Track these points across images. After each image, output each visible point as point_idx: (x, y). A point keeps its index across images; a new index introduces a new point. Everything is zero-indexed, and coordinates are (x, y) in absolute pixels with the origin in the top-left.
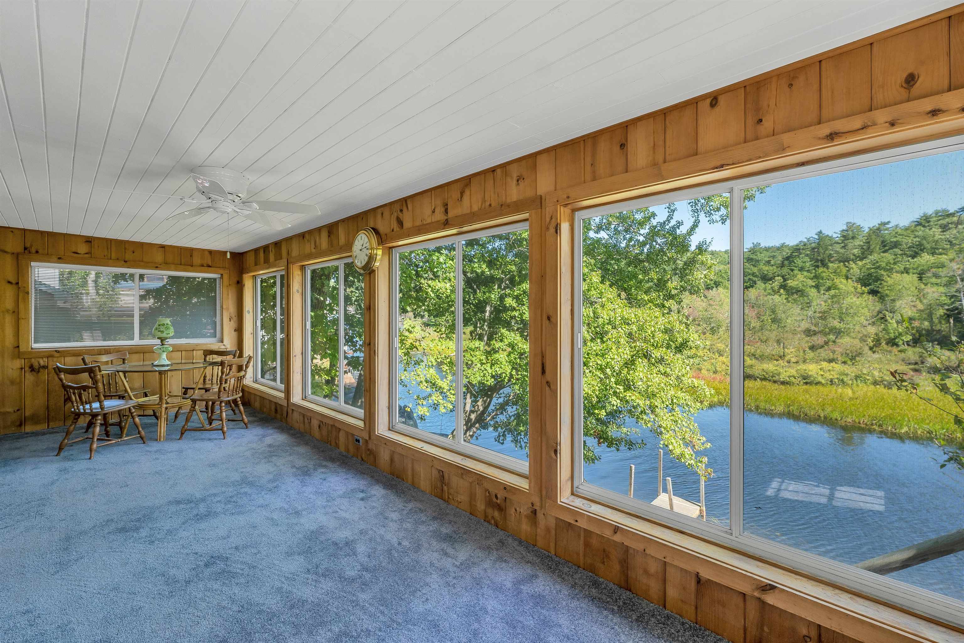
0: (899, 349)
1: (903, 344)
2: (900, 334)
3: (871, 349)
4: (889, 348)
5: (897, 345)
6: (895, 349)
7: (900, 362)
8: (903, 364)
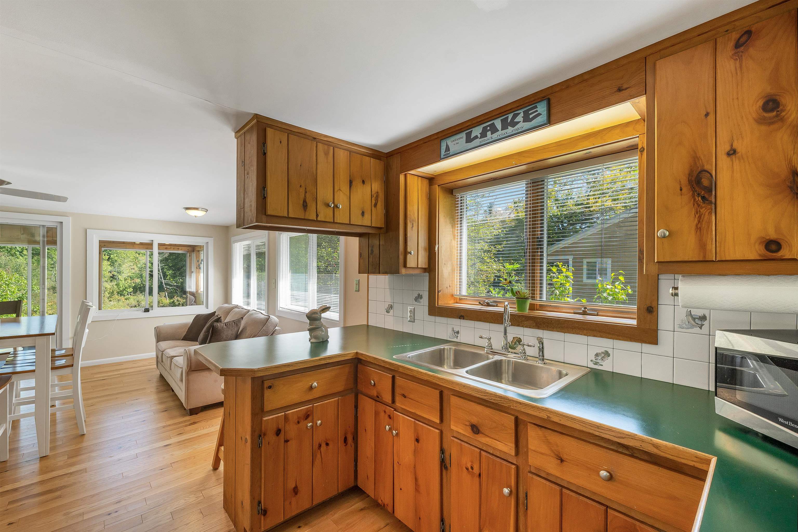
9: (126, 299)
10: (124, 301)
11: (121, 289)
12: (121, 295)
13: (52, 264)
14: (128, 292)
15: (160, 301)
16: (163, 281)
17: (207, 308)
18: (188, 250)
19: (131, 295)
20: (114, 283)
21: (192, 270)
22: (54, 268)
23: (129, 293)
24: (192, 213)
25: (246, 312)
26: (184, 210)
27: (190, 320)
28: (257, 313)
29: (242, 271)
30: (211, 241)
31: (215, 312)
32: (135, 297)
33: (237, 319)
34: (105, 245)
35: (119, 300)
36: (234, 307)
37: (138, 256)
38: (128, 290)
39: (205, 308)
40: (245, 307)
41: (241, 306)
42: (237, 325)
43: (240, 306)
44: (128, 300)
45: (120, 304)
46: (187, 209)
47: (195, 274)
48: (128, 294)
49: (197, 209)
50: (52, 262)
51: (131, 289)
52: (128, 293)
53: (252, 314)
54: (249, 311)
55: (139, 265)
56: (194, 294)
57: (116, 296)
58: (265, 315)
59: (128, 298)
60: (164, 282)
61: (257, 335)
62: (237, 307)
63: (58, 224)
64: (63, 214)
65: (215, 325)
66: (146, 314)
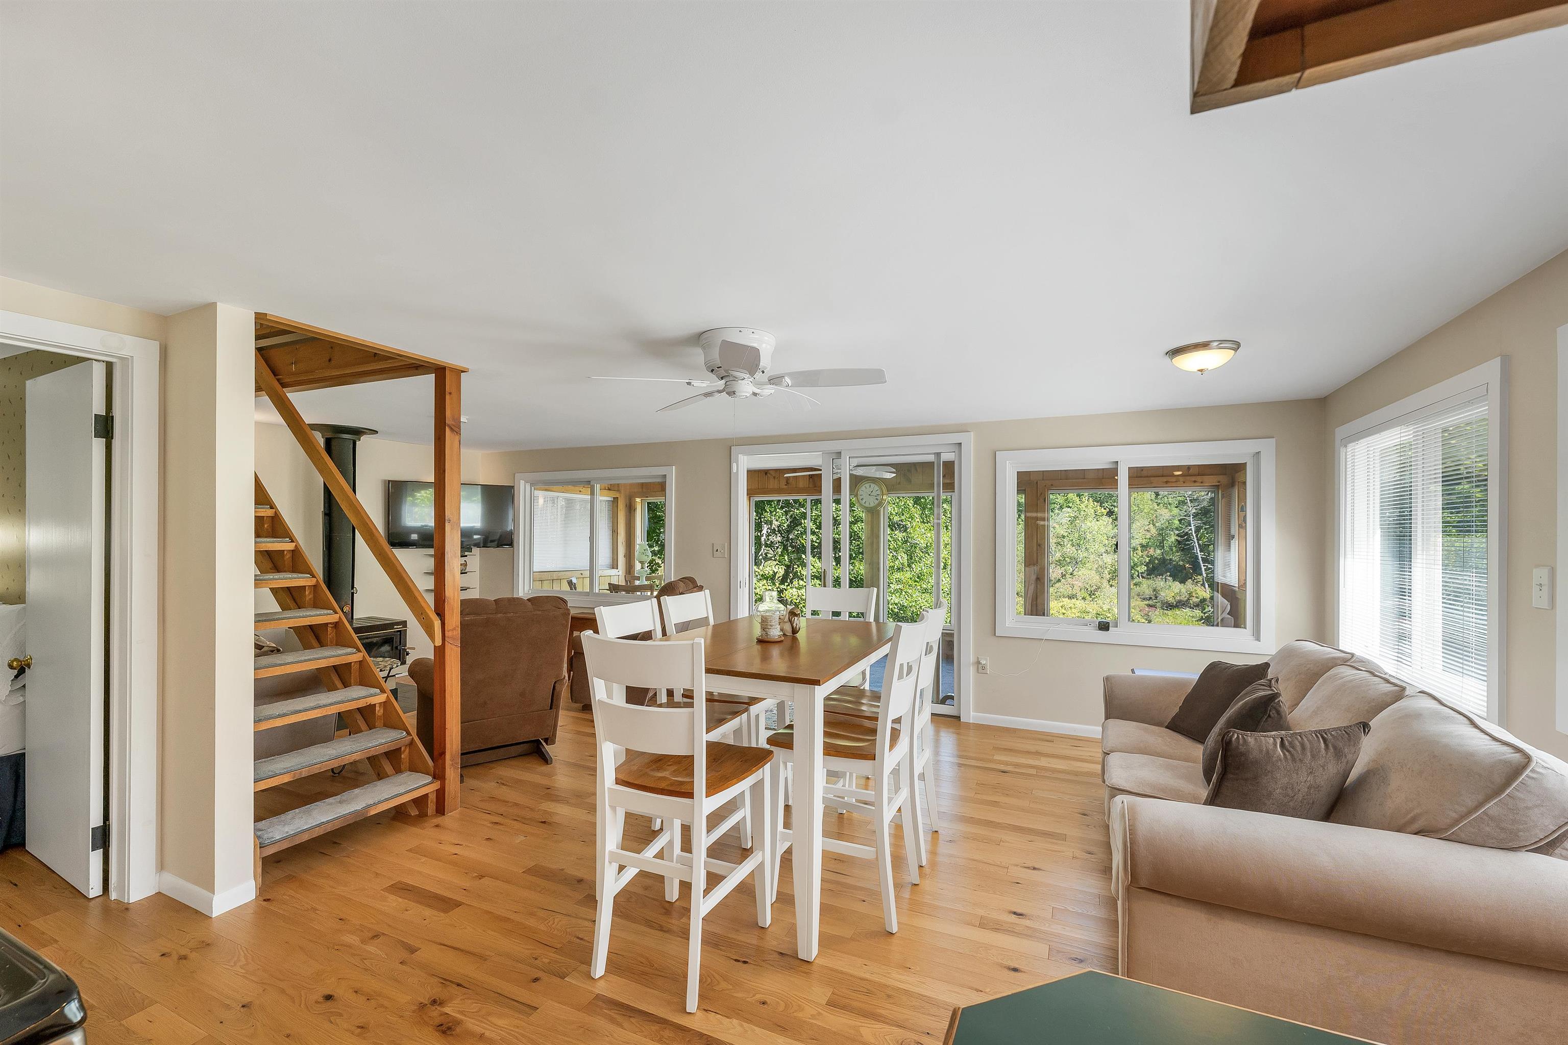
9: (1135, 584)
14: (1138, 572)
15: (1194, 593)
16: (1199, 553)
17: (1258, 639)
18: (1219, 482)
19: (1143, 577)
21: (1232, 532)
23: (1140, 574)
24: (1191, 362)
25: (1386, 694)
26: (1167, 359)
27: (1192, 674)
28: (1446, 719)
29: (1378, 532)
30: (1267, 448)
31: (1266, 666)
32: (1150, 582)
33: (1339, 729)
34: (1052, 485)
36: (1338, 658)
37: (1156, 507)
38: (1138, 569)
39: (1252, 638)
40: (1389, 667)
41: (1369, 662)
42: (1339, 754)
43: (1362, 661)
44: (1138, 586)
46: (1177, 352)
47: (1237, 542)
48: (1138, 576)
49: (1205, 345)
51: (1143, 566)
52: (1138, 574)
53: (1417, 715)
54: (1399, 693)
55: (1157, 525)
56: (1235, 591)
58: (1495, 739)
60: (1200, 556)
61: (1446, 830)
62: (1348, 660)
63: (956, 449)
64: (962, 429)
65: (1233, 739)
66: (1102, 636)
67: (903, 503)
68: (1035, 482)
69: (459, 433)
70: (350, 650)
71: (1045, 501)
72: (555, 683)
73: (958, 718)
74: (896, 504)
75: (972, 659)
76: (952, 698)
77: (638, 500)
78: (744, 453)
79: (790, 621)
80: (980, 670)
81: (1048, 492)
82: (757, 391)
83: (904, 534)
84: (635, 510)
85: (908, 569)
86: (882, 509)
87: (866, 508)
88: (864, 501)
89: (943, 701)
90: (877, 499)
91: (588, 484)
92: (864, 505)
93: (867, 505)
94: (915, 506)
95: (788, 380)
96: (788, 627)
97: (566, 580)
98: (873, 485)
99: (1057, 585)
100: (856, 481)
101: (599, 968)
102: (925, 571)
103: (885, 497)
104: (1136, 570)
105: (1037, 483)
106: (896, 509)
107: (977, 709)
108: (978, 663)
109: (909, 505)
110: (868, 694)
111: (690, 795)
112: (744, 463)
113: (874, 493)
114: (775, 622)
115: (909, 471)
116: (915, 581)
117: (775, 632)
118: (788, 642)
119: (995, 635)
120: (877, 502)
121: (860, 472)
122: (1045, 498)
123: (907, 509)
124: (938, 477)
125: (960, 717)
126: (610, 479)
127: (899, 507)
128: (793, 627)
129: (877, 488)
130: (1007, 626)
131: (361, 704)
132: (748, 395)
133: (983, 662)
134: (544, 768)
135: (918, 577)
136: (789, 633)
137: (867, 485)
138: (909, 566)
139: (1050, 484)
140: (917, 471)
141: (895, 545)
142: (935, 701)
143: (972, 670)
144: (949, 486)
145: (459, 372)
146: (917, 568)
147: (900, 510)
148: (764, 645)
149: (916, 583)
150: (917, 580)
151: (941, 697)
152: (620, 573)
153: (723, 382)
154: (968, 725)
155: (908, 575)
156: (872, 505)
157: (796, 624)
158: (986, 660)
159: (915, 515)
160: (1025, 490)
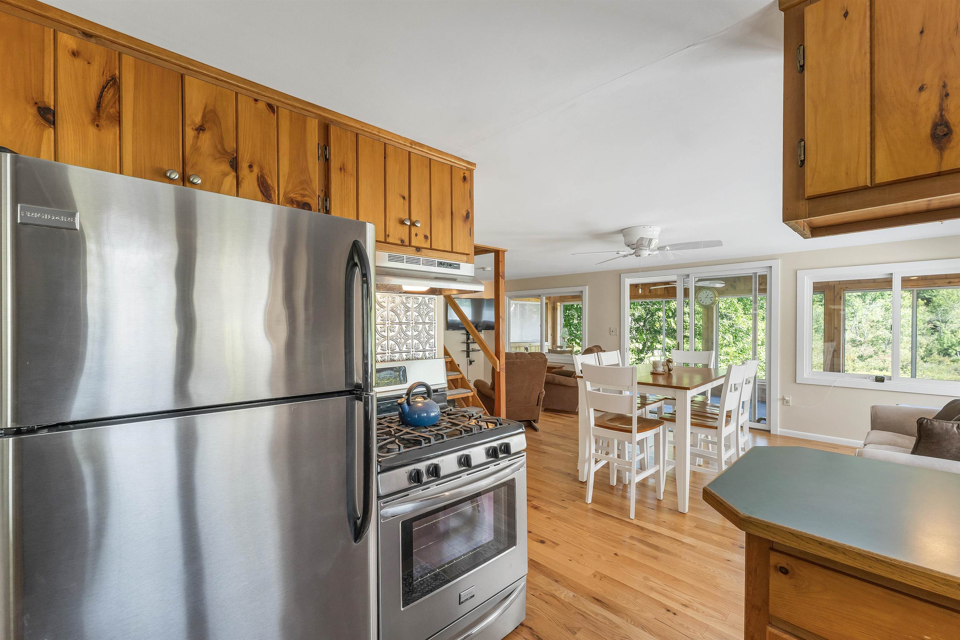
0: (952, 359)
1: (956, 354)
2: (953, 345)
3: (922, 359)
4: (942, 358)
5: (949, 355)
6: (947, 359)
7: (953, 372)
8: (956, 373)
9: (953, 361)
10: (949, 363)
11: (945, 346)
12: (944, 355)
13: (852, 313)
14: (956, 351)
20: (936, 336)
22: (855, 318)
34: (847, 287)
35: (940, 362)
45: (941, 367)
50: (853, 311)
52: (957, 353)
57: (935, 356)
59: (956, 360)
63: (768, 270)
64: (772, 258)
65: (924, 422)
66: (879, 385)
67: (729, 301)
68: (833, 286)
69: (504, 279)
70: (458, 373)
71: (841, 299)
72: (540, 393)
73: (769, 431)
74: (724, 302)
75: (779, 397)
76: (765, 419)
77: (559, 304)
78: (628, 278)
79: (667, 365)
80: (785, 403)
81: (843, 292)
82: (650, 253)
83: (730, 322)
84: (557, 309)
85: (734, 345)
86: (715, 306)
87: (702, 305)
88: (702, 301)
89: (759, 421)
90: (711, 300)
91: (539, 296)
92: (702, 304)
93: (704, 304)
94: (739, 302)
95: (668, 248)
96: (666, 368)
97: (524, 347)
98: (708, 292)
99: (869, 360)
100: (698, 289)
101: (589, 501)
102: (747, 347)
103: (717, 299)
104: (954, 349)
105: (834, 286)
106: (724, 305)
107: (783, 426)
108: (783, 399)
109: (734, 302)
110: (709, 405)
111: (630, 431)
112: (628, 282)
113: (709, 296)
114: (660, 365)
115: (735, 282)
116: (739, 354)
117: (660, 369)
118: (666, 375)
119: (796, 382)
120: (711, 302)
121: (701, 284)
122: (841, 297)
123: (733, 305)
124: (755, 284)
125: (770, 431)
126: (548, 294)
127: (726, 303)
128: (669, 368)
129: (711, 293)
130: (804, 377)
131: (465, 395)
132: (646, 256)
133: (787, 399)
134: (536, 433)
135: (741, 351)
136: (667, 371)
137: (704, 292)
138: (734, 343)
139: (845, 287)
140: (740, 281)
141: (723, 328)
142: (753, 420)
143: (779, 403)
144: (763, 290)
145: (504, 251)
146: (740, 345)
147: (728, 305)
148: (655, 376)
149: (739, 355)
150: (740, 352)
151: (757, 419)
152: (549, 344)
153: (634, 251)
154: (776, 436)
155: (734, 349)
156: (708, 304)
157: (671, 367)
158: (789, 397)
159: (739, 308)
160: (824, 291)
